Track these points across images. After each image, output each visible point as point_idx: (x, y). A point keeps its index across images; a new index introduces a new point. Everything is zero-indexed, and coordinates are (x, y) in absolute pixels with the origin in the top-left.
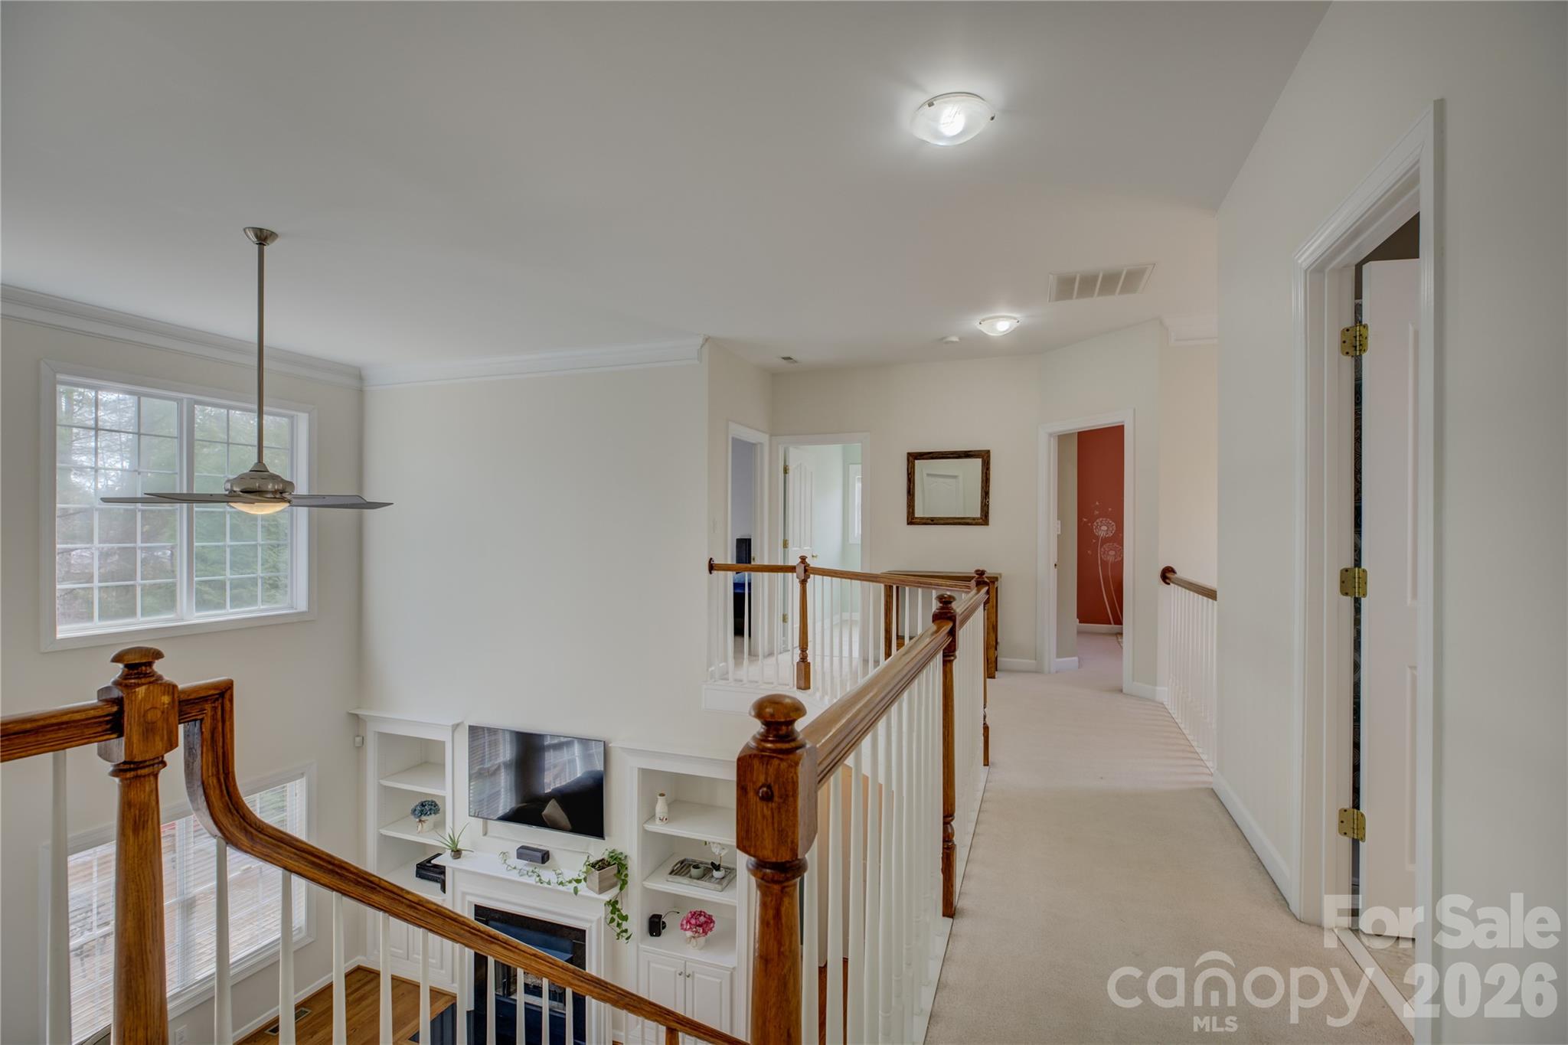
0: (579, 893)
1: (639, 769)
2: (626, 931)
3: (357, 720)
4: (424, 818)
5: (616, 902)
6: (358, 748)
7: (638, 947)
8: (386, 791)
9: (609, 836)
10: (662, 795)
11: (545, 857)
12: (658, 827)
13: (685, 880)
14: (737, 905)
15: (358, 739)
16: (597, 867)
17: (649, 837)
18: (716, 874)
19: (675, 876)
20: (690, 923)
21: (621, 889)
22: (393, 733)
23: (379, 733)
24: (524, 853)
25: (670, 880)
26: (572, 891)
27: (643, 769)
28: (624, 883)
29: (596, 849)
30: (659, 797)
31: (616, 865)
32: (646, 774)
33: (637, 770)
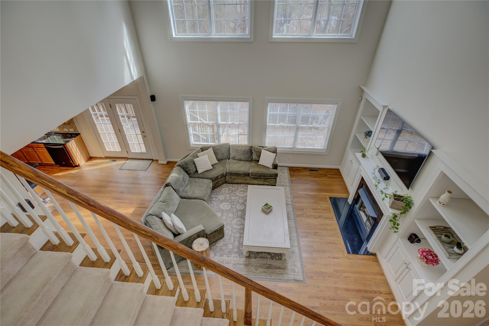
0: (384, 201)
1: (442, 172)
2: (397, 229)
3: (362, 91)
4: (367, 137)
5: (397, 216)
6: (360, 101)
7: (398, 239)
8: (361, 121)
9: (412, 189)
10: (450, 192)
11: (387, 178)
12: (436, 204)
13: (435, 237)
14: (448, 271)
15: (360, 98)
16: (395, 197)
17: (427, 205)
18: (456, 249)
19: (431, 231)
20: (422, 253)
21: (401, 213)
22: (369, 100)
23: (366, 98)
24: (382, 170)
25: (428, 229)
26: (383, 198)
27: (444, 174)
28: (404, 213)
29: (402, 190)
30: (446, 192)
31: (406, 203)
32: (444, 177)
33: (440, 171)
